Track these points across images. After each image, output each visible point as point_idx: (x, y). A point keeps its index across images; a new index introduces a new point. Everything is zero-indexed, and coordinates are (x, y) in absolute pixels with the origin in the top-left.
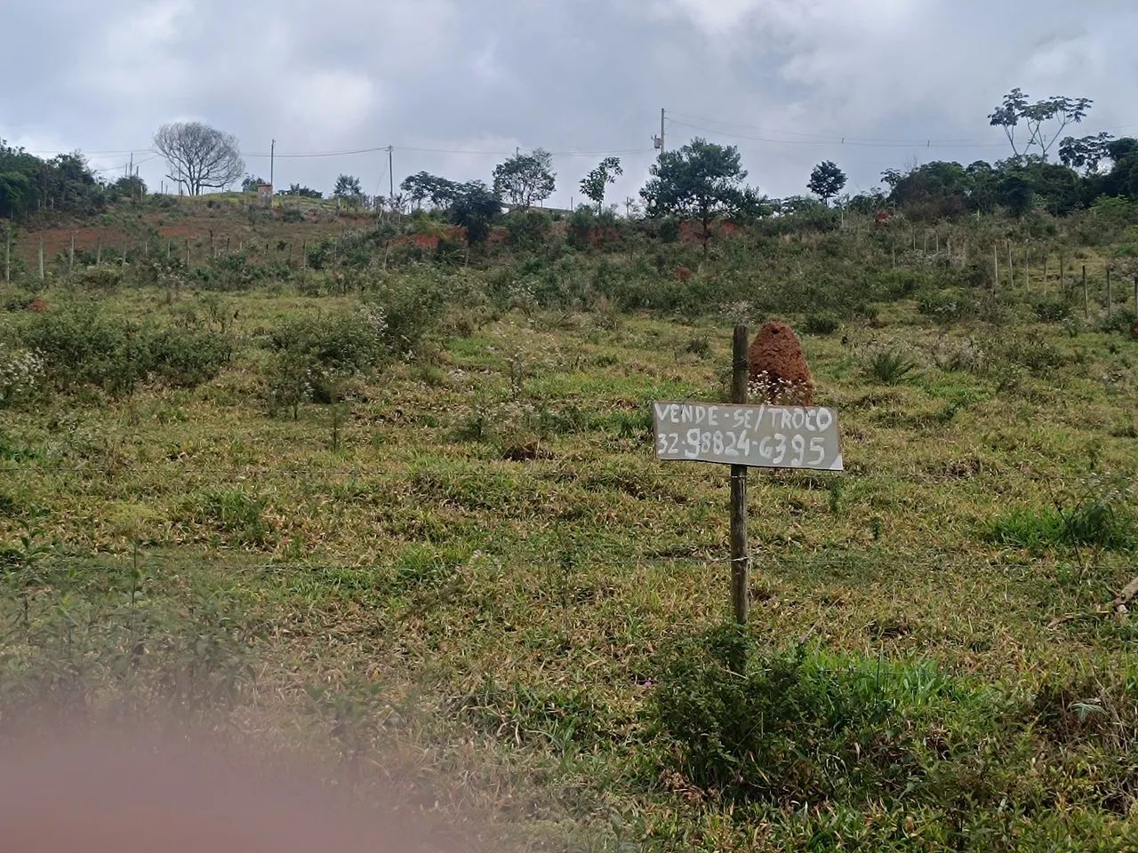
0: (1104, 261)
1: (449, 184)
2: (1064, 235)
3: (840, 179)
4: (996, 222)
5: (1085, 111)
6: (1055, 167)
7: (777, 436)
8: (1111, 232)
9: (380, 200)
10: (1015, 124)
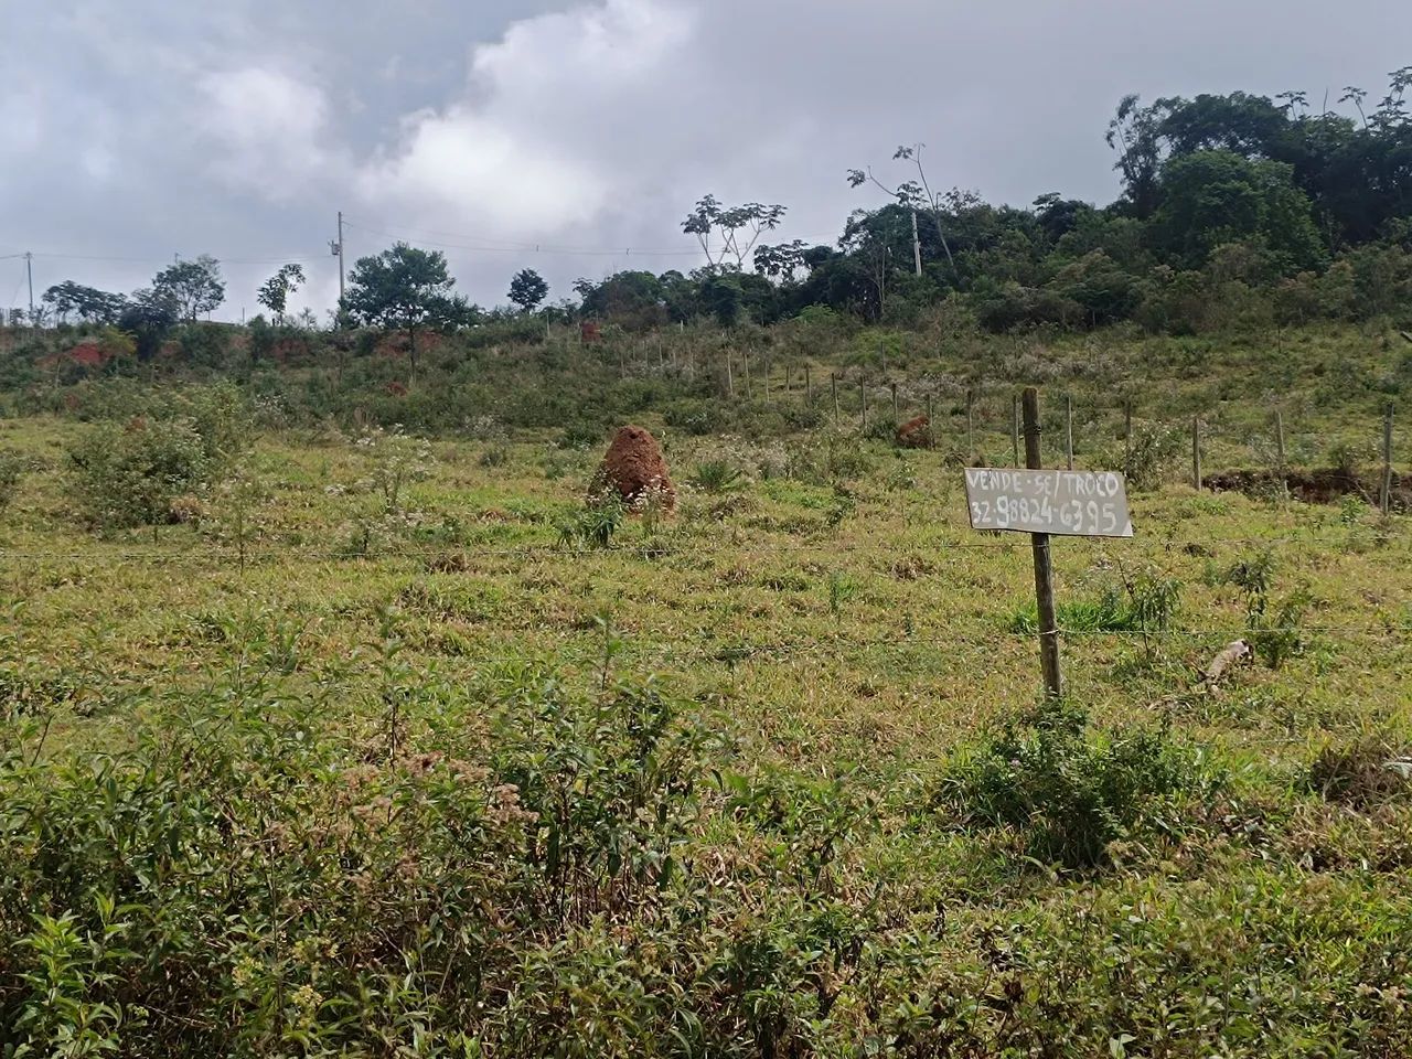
0: (830, 370)
1: (98, 294)
2: (781, 344)
3: (542, 288)
4: (707, 332)
5: (778, 218)
6: (752, 276)
7: (1074, 503)
8: (829, 342)
9: (17, 313)
10: (708, 232)
